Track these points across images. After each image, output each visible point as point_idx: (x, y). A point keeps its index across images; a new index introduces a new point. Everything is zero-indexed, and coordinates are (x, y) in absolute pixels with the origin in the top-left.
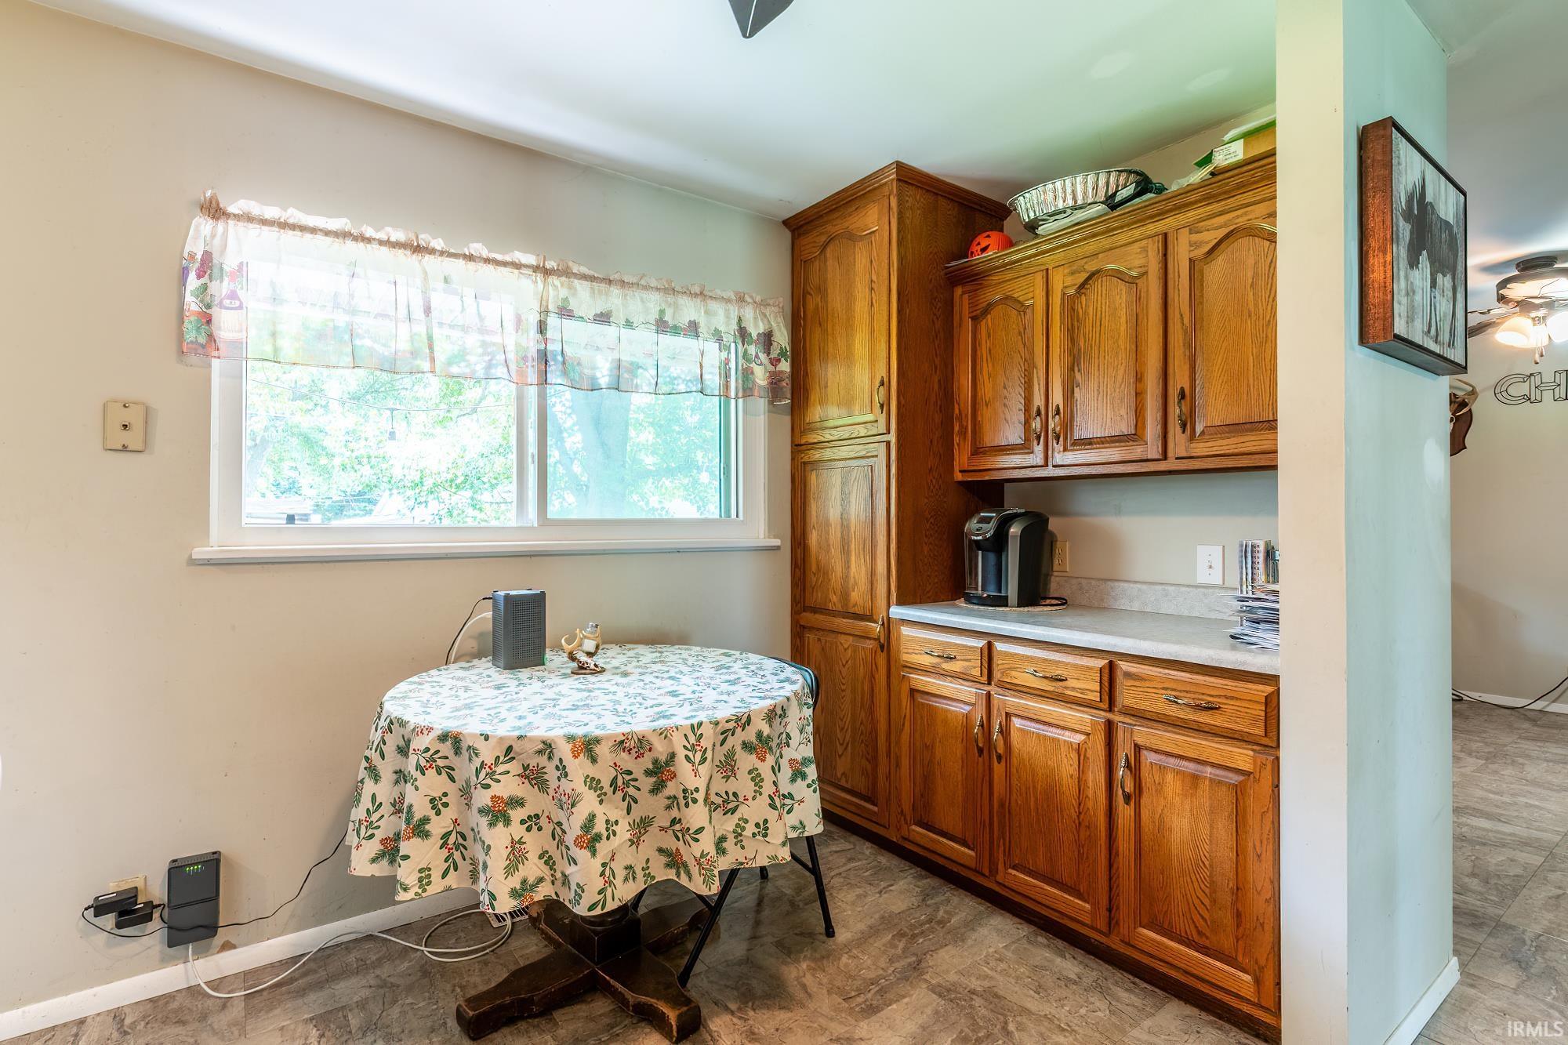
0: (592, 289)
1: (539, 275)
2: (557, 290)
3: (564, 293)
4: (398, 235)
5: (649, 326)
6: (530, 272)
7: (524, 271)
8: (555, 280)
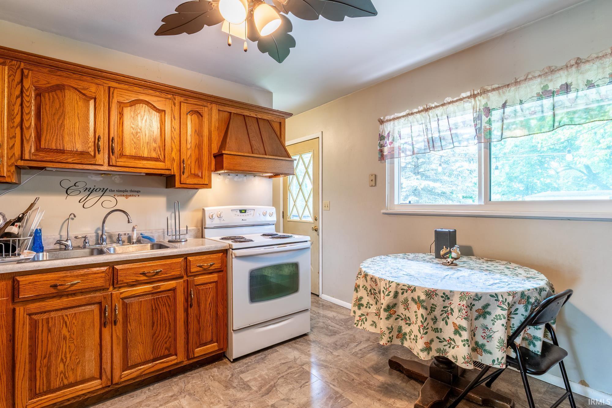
0: (499, 93)
1: (472, 99)
2: (481, 101)
3: (484, 102)
4: (421, 108)
5: (533, 98)
6: (467, 99)
7: (465, 100)
8: (479, 98)
